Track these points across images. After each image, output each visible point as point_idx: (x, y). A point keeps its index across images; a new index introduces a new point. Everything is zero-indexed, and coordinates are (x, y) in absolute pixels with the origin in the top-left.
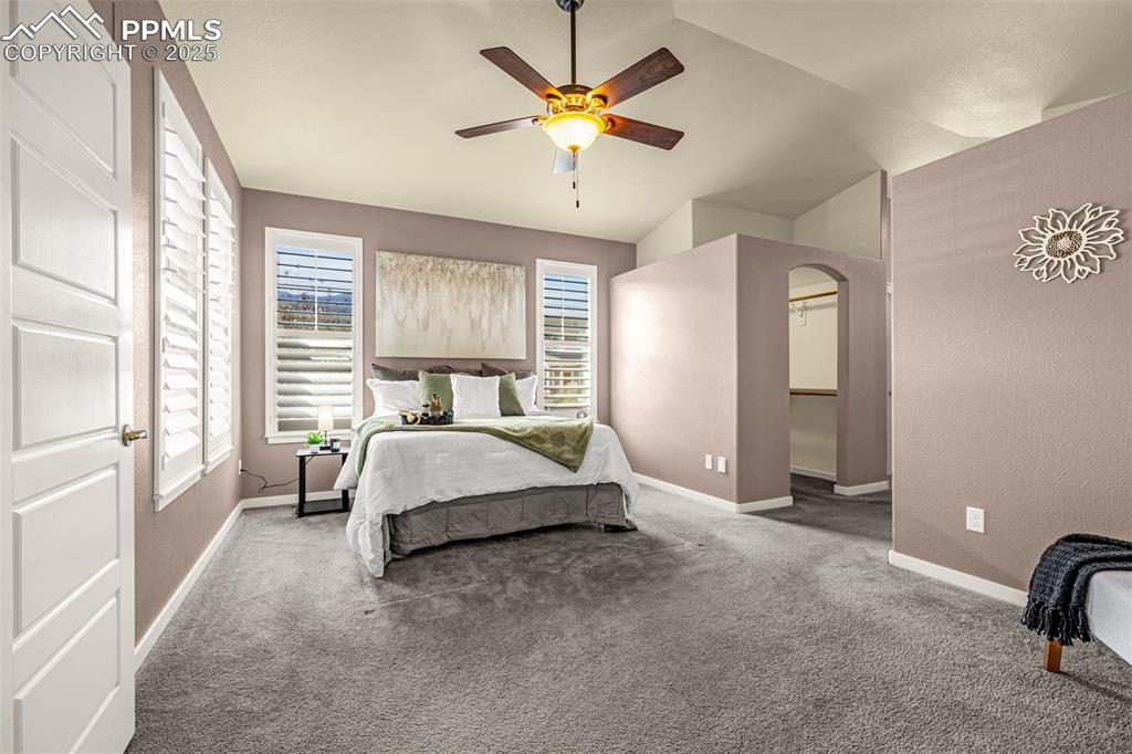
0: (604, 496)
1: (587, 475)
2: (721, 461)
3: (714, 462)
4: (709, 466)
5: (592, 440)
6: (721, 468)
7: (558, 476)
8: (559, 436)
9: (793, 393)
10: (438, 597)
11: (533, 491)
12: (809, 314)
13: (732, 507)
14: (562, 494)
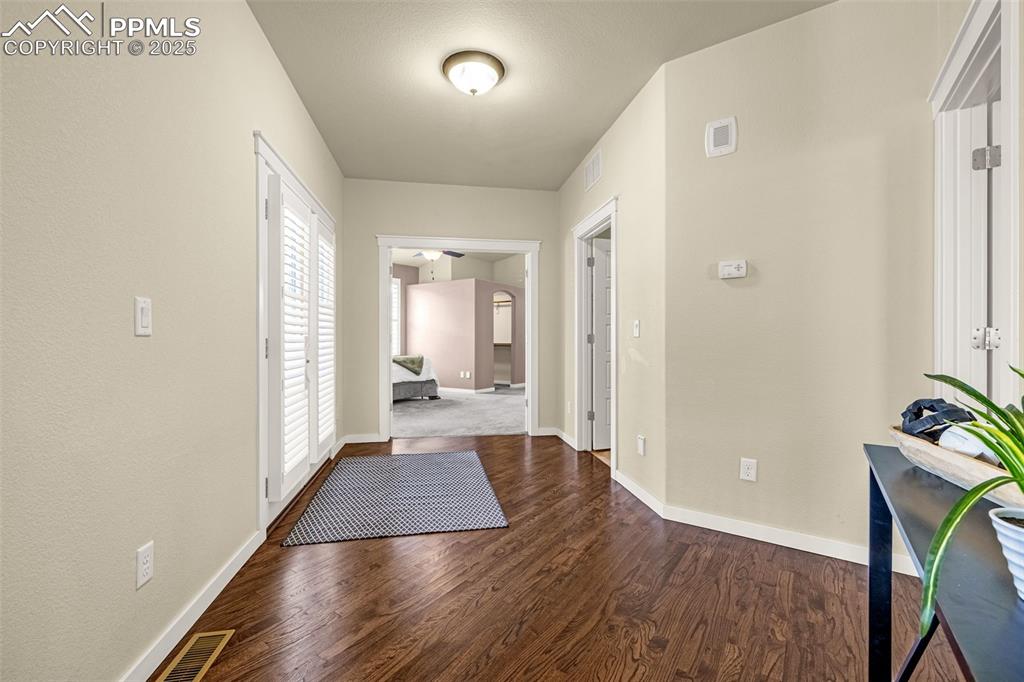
0: (428, 386)
1: (422, 377)
2: (467, 374)
3: (465, 374)
4: (462, 376)
5: (425, 362)
6: (468, 376)
7: (413, 378)
8: (413, 361)
9: (496, 345)
10: (399, 406)
11: (404, 383)
12: (501, 309)
13: (473, 391)
14: (412, 385)
